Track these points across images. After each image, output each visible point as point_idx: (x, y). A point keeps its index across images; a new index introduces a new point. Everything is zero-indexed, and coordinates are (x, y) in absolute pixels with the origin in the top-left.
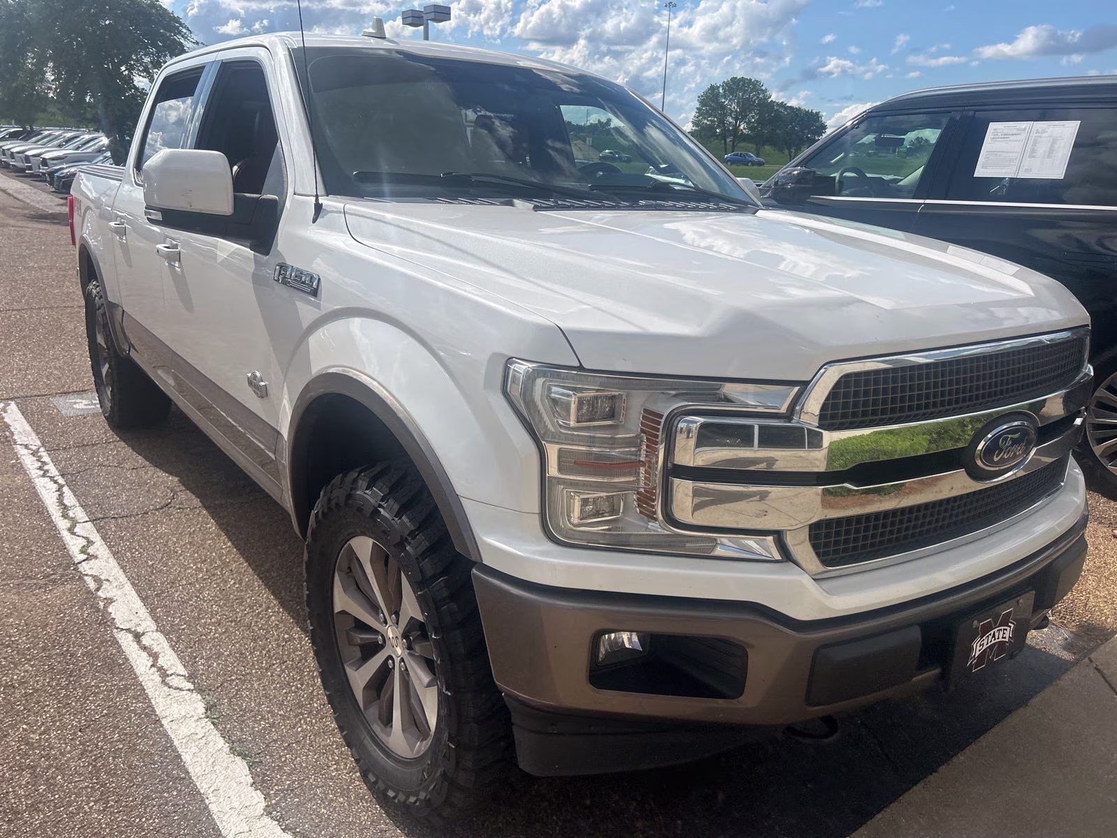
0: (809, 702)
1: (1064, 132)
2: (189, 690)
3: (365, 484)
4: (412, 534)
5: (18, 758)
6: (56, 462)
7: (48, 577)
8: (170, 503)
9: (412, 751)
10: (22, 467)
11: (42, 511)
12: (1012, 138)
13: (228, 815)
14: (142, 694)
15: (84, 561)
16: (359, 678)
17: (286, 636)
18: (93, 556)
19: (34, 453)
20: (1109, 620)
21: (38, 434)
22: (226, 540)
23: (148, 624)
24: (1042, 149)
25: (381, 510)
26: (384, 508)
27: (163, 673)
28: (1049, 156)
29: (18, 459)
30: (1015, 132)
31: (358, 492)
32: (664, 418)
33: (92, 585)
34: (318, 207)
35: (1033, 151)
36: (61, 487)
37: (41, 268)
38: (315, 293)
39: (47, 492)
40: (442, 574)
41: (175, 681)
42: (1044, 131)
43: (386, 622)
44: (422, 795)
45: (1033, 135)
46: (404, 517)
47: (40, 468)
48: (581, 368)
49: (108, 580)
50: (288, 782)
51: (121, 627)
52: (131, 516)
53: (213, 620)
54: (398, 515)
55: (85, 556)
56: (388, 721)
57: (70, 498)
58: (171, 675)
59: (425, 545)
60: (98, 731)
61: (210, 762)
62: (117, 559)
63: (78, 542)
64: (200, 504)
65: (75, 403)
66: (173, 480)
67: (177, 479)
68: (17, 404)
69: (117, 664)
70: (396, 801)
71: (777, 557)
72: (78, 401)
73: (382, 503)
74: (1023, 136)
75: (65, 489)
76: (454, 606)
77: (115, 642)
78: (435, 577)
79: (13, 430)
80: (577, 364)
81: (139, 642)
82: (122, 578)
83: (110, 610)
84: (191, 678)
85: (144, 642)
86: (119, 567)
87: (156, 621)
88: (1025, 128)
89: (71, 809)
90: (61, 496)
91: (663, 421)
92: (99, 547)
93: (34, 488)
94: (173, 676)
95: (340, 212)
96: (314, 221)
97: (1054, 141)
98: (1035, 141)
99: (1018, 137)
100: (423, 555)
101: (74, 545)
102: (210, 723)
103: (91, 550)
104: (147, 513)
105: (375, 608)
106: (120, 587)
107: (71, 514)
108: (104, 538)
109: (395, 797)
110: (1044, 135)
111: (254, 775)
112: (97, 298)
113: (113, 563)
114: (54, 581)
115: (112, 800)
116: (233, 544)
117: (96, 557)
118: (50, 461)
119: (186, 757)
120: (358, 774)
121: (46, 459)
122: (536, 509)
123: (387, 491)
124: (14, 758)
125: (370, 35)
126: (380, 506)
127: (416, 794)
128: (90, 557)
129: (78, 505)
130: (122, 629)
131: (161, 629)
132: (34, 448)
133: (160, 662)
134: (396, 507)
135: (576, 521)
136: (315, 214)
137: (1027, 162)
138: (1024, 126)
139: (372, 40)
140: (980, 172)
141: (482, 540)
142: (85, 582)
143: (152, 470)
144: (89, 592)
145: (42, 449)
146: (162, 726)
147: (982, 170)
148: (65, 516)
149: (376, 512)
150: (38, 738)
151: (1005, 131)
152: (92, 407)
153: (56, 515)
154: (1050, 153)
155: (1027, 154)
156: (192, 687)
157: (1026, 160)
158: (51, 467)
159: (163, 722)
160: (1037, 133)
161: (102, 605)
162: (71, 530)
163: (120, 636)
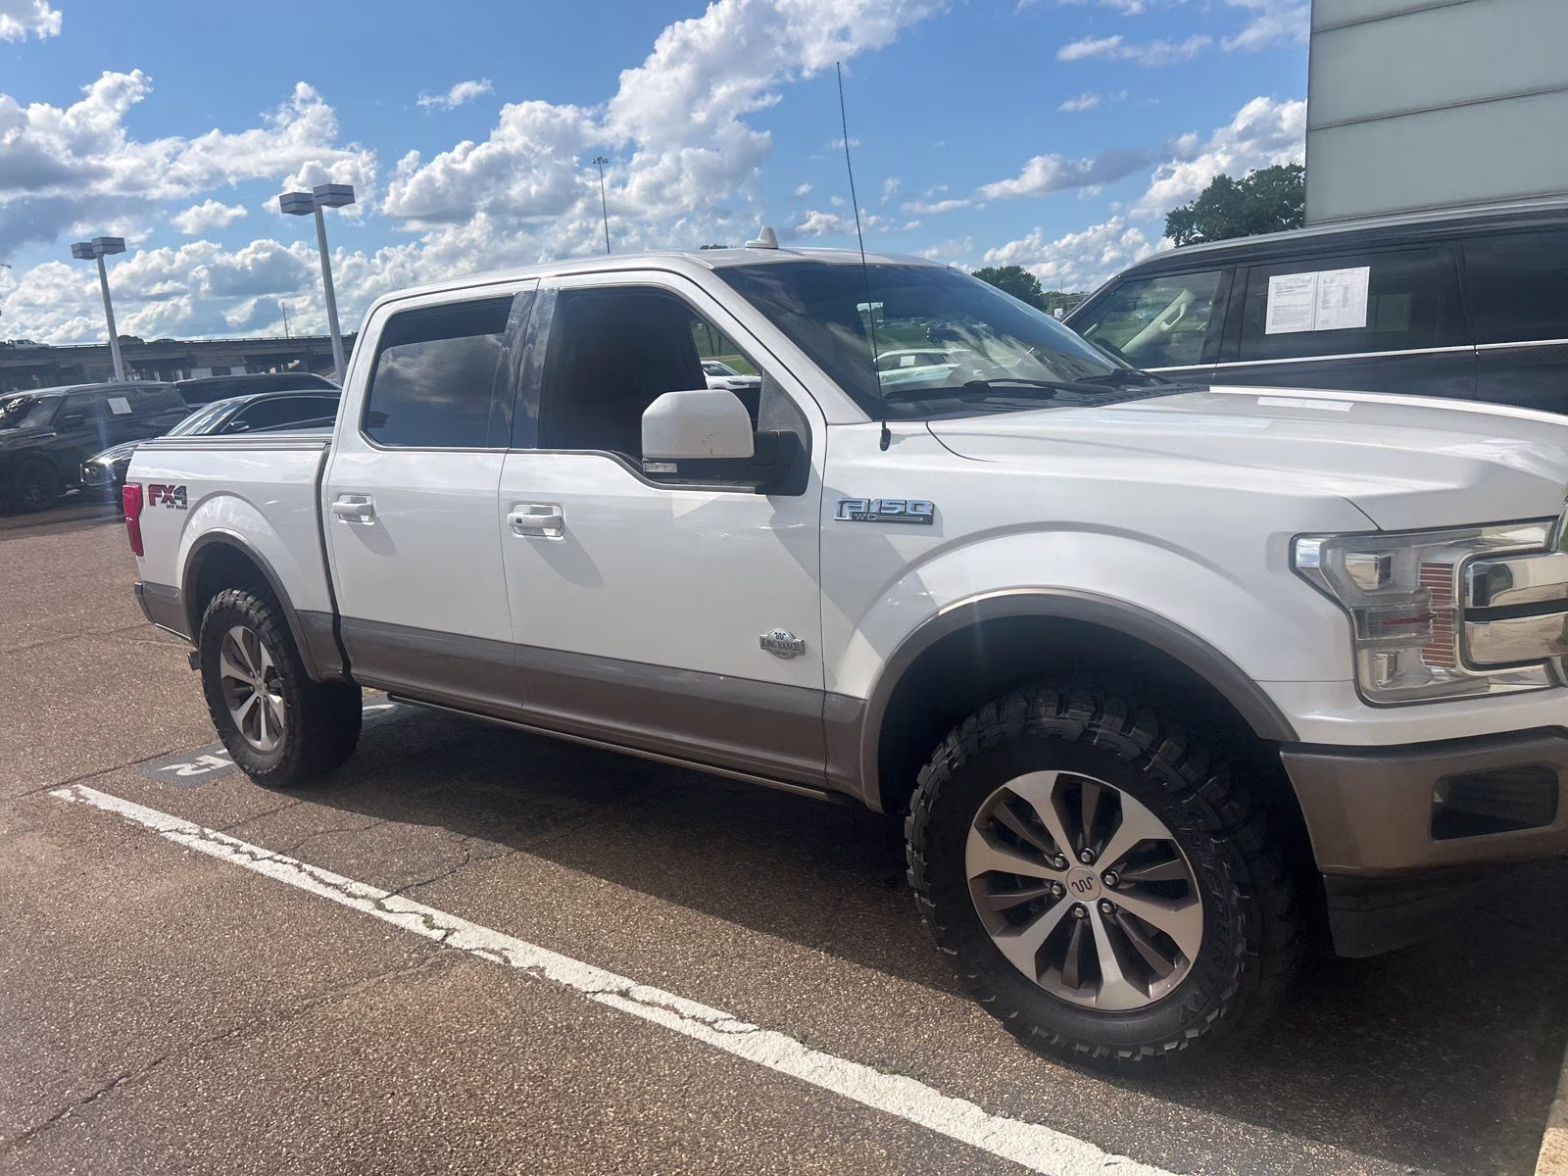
1: (1356, 280)
2: (755, 1030)
3: (1052, 711)
6: (250, 841)
7: (422, 963)
8: (469, 856)
9: (1147, 995)
10: (208, 856)
12: (1298, 290)
13: (952, 1127)
14: (705, 1047)
15: (446, 936)
18: (448, 929)
19: (203, 837)
21: (174, 815)
23: (620, 981)
24: (1335, 298)
25: (1094, 729)
26: (1099, 727)
27: (706, 1023)
28: (1344, 306)
29: (188, 847)
30: (1299, 284)
32: (1458, 566)
33: (494, 958)
35: (1326, 302)
36: (299, 868)
39: (284, 871)
40: (1208, 775)
41: (727, 1026)
42: (1332, 281)
43: (1066, 866)
45: (1321, 285)
46: (1134, 730)
47: (238, 852)
48: (1380, 531)
49: (506, 949)
50: (977, 1083)
51: (590, 990)
52: (438, 878)
54: (1126, 728)
55: (443, 932)
57: (328, 876)
58: (716, 1021)
61: (870, 1087)
63: (410, 919)
64: (511, 849)
65: (175, 770)
68: (89, 786)
71: (1549, 683)
72: (174, 767)
73: (1095, 722)
74: (1311, 287)
75: (309, 867)
77: (604, 1008)
78: (1201, 781)
79: (131, 817)
80: (1374, 529)
81: (633, 999)
82: (519, 943)
83: (552, 977)
84: (741, 1018)
85: (639, 999)
86: (501, 933)
87: (623, 975)
88: (1311, 279)
90: (311, 874)
91: (1457, 569)
92: (440, 917)
93: (262, 875)
94: (720, 1022)
96: (884, 449)
97: (1346, 289)
98: (1325, 292)
99: (1305, 289)
101: (413, 924)
102: (822, 1054)
103: (438, 923)
105: (1046, 854)
106: (531, 952)
107: (355, 892)
108: (434, 906)
109: (1133, 1056)
110: (1333, 284)
111: (934, 1086)
113: (487, 931)
114: (440, 965)
117: (457, 929)
118: (240, 842)
119: (837, 1089)
121: (229, 839)
123: (1094, 708)
125: (762, 247)
126: (1090, 725)
127: (1177, 1037)
128: (449, 932)
129: (352, 881)
130: (595, 993)
131: (642, 982)
132: (196, 831)
133: (685, 1012)
134: (1120, 722)
135: (1384, 681)
136: (884, 441)
137: (1322, 315)
138: (1309, 278)
139: (760, 252)
140: (1271, 329)
141: (1296, 718)
142: (481, 958)
143: (395, 825)
144: (499, 965)
145: (207, 831)
146: (770, 1069)
147: (1275, 327)
148: (355, 897)
150: (641, 1115)
151: (1289, 285)
152: (207, 770)
153: (338, 897)
154: (1345, 300)
155: (1320, 304)
156: (755, 1027)
157: (1320, 311)
158: (246, 847)
159: (766, 1064)
160: (1325, 282)
161: (534, 974)
162: (380, 906)
163: (599, 998)
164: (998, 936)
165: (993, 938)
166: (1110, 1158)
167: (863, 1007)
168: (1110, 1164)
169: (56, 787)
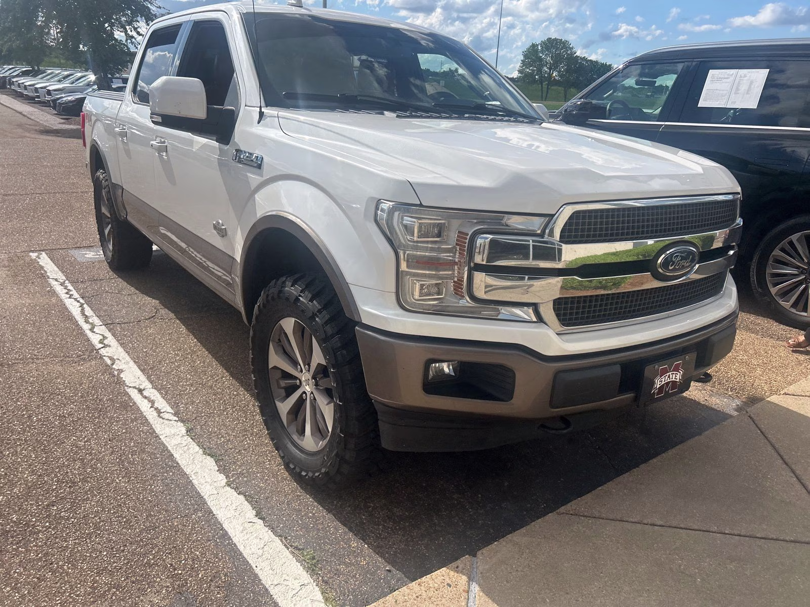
0: (552, 405)
1: (760, 76)
2: (175, 421)
3: (290, 284)
4: (320, 311)
5: (72, 454)
6: (77, 290)
7: (79, 356)
8: (155, 316)
9: (317, 446)
10: (55, 292)
11: (71, 318)
12: (724, 80)
13: (204, 486)
14: (146, 422)
15: (102, 348)
16: (284, 407)
17: (235, 393)
18: (107, 345)
19: (62, 284)
20: (767, 394)
21: (63, 272)
22: (193, 338)
23: (146, 384)
24: (743, 88)
25: (300, 298)
26: (302, 297)
27: (159, 412)
28: (747, 93)
29: (51, 287)
30: (726, 76)
31: (286, 289)
32: (469, 235)
33: (109, 362)
34: (261, 114)
35: (737, 89)
36: (82, 306)
37: (52, 166)
38: (259, 167)
39: (74, 308)
40: (337, 333)
41: (166, 416)
42: (745, 76)
43: (302, 371)
44: (323, 470)
45: (738, 78)
46: (314, 302)
47: (67, 293)
48: (421, 205)
49: (118, 359)
50: (240, 470)
51: (129, 385)
52: (129, 323)
53: (188, 383)
54: (311, 300)
55: (103, 345)
56: (302, 432)
57: (88, 311)
58: (164, 412)
59: (327, 317)
60: (121, 441)
61: (191, 458)
62: (123, 347)
63: (97, 337)
64: (175, 317)
65: (86, 254)
66: (155, 302)
67: (158, 301)
68: (47, 254)
69: (128, 405)
70: (307, 477)
71: (535, 319)
72: (87, 252)
73: (301, 294)
74: (732, 79)
75: (85, 306)
76: (344, 352)
77: (127, 394)
78: (332, 336)
79: (46, 270)
80: (419, 203)
81: (142, 394)
82: (128, 358)
83: (121, 376)
84: (175, 414)
85: (145, 394)
86: (125, 352)
87: (151, 383)
88: (733, 74)
89: (107, 481)
90: (83, 310)
91: (468, 237)
92: (111, 340)
93: (65, 305)
94: (165, 413)
95: (275, 117)
96: (259, 123)
97: (751, 83)
98: (739, 83)
99: (728, 80)
100: (326, 323)
101: (95, 339)
102: (189, 438)
103: (106, 342)
104: (140, 321)
105: (295, 363)
106: (127, 363)
107: (90, 320)
108: (114, 335)
109: (306, 475)
110: (746, 78)
111: (219, 466)
112: (103, 181)
113: (121, 350)
114: (84, 359)
115: (133, 477)
116: (197, 340)
117: (110, 346)
118: (73, 289)
119: (177, 456)
120: (283, 467)
121: (70, 287)
122: (394, 290)
123: (304, 287)
124: (69, 454)
125: (292, 5)
126: (300, 296)
127: (319, 470)
128: (105, 346)
129: (94, 315)
130: (130, 387)
131: (155, 387)
132: (62, 281)
133: (156, 405)
134: (310, 296)
135: (417, 297)
136: (259, 118)
137: (733, 97)
138: (732, 72)
139: (294, 8)
140: (701, 104)
141: (362, 309)
142: (104, 360)
143: (141, 296)
144: (107, 365)
145: (67, 282)
146: (160, 439)
147: (704, 102)
148: (87, 322)
149: (297, 299)
150: (83, 444)
151: (720, 76)
152: (97, 256)
153: (81, 321)
154: (748, 91)
155: (733, 92)
156: (177, 419)
157: (733, 95)
158: (74, 292)
159: (161, 437)
160: (741, 77)
161: (116, 373)
162: (92, 330)
163: (130, 391)
164: (278, 401)
165: (277, 402)
166: (256, 520)
167: (235, 423)
168: (251, 522)
169: (33, 251)
